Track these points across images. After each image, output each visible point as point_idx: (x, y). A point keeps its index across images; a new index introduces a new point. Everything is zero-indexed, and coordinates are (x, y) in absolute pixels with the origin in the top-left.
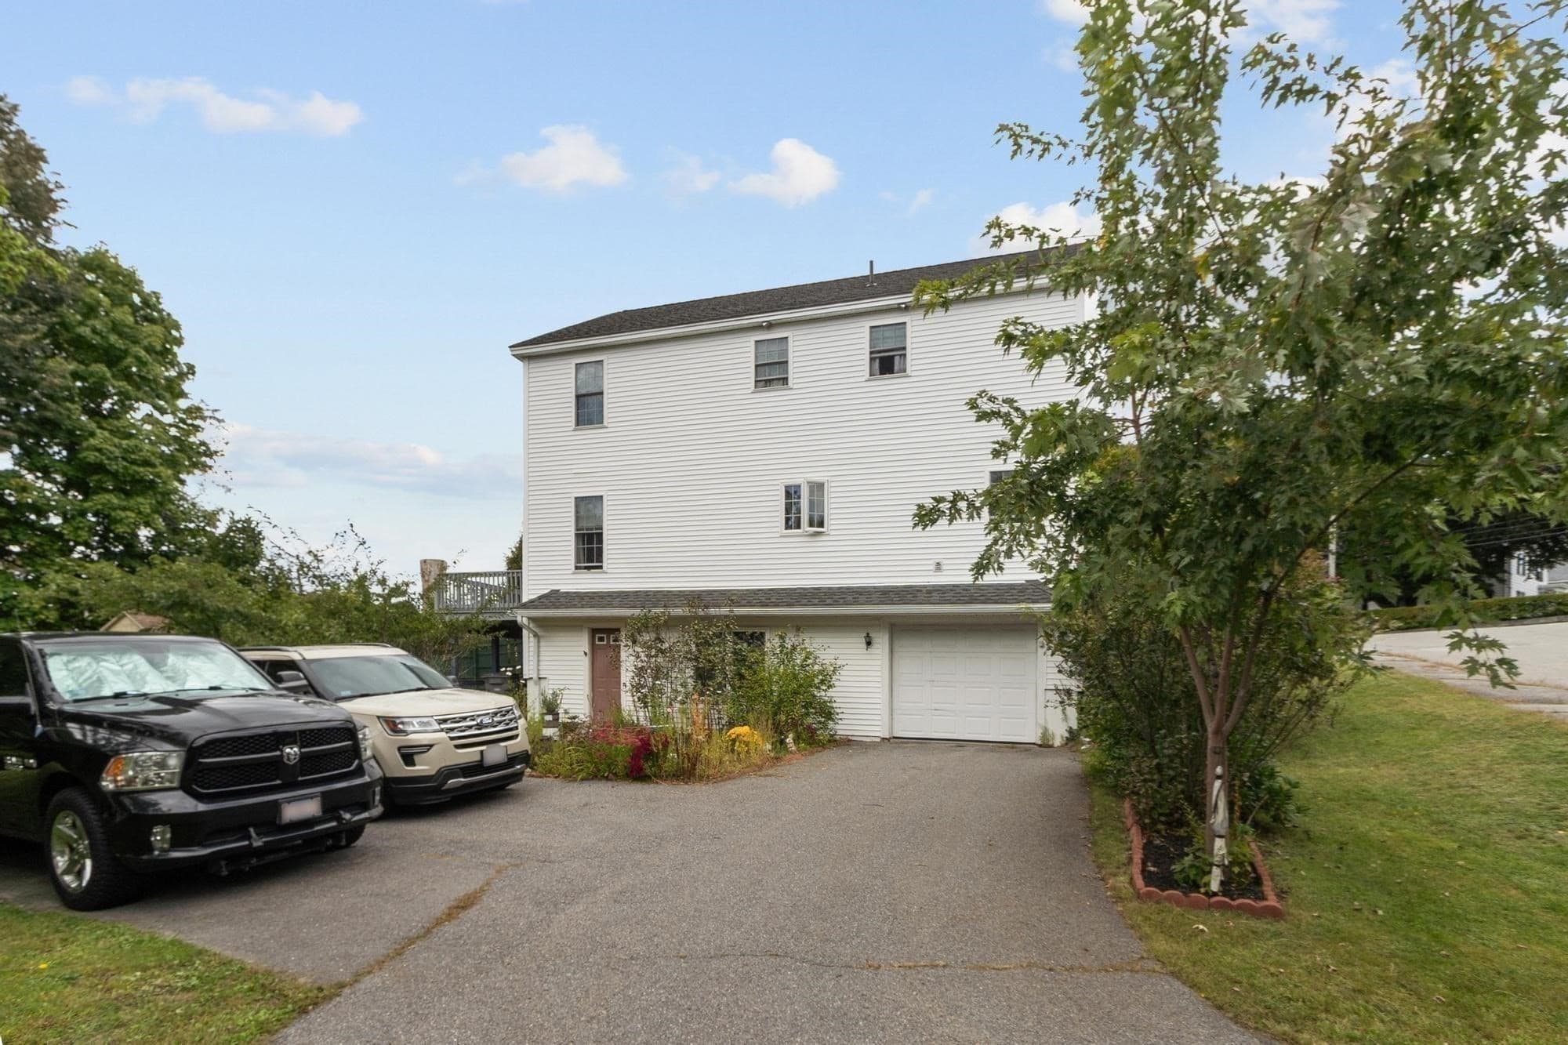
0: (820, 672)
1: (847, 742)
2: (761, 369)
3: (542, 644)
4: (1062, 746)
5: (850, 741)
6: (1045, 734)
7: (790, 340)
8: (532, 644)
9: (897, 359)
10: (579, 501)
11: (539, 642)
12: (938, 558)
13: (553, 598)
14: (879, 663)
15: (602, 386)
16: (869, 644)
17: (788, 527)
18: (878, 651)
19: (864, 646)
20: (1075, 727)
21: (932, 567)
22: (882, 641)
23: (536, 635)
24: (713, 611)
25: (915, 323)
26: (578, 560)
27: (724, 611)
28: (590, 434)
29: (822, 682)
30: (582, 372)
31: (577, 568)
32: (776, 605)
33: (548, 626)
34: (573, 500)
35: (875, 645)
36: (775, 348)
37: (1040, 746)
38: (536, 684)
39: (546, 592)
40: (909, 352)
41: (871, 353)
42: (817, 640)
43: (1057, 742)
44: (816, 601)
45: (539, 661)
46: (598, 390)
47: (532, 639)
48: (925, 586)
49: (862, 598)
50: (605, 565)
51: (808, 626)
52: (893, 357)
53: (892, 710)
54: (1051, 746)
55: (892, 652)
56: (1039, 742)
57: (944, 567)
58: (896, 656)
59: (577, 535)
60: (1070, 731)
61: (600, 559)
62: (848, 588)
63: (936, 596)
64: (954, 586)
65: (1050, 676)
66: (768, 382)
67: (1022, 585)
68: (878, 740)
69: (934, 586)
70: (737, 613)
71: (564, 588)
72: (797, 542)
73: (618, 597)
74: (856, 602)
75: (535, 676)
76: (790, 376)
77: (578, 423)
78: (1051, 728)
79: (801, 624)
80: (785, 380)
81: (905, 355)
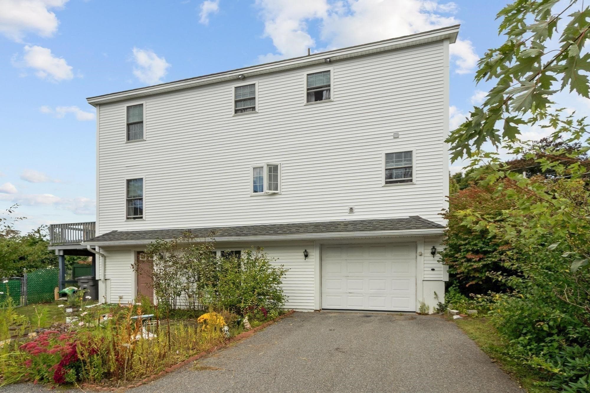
0: (273, 273)
1: (293, 313)
2: (238, 103)
3: (107, 260)
4: (434, 314)
5: (295, 312)
6: (423, 306)
7: (256, 86)
8: (101, 261)
9: (324, 93)
10: (129, 181)
11: (105, 260)
12: (351, 205)
13: (113, 235)
14: (313, 267)
15: (142, 118)
16: (306, 256)
17: (255, 191)
18: (311, 260)
19: (303, 257)
20: (443, 302)
21: (348, 211)
22: (314, 255)
23: (103, 256)
24: (198, 240)
25: (336, 71)
26: (128, 214)
27: (208, 239)
28: (135, 145)
29: (274, 279)
30: (132, 111)
31: (128, 218)
32: (246, 235)
33: (110, 250)
34: (125, 182)
35: (310, 257)
36: (247, 91)
37: (420, 314)
38: (103, 282)
39: (108, 232)
40: (332, 87)
41: (308, 89)
42: (270, 255)
43: (431, 312)
44: (272, 232)
45: (105, 270)
46: (141, 120)
47: (101, 258)
48: (343, 222)
49: (301, 230)
50: (144, 216)
51: (266, 247)
52: (322, 91)
53: (321, 294)
54: (427, 314)
55: (321, 260)
56: (419, 312)
57: (355, 211)
58: (323, 263)
59: (127, 200)
60: (440, 305)
61: (141, 213)
62: (293, 224)
63: (350, 227)
64: (362, 221)
65: (426, 272)
66: (243, 110)
67: (407, 219)
68: (313, 311)
69: (349, 222)
70: (217, 240)
71: (120, 230)
72: (260, 199)
73: (150, 233)
74: (298, 232)
75: (102, 278)
76: (257, 106)
77: (128, 139)
78: (427, 304)
79: (260, 246)
80: (254, 108)
81: (329, 90)
